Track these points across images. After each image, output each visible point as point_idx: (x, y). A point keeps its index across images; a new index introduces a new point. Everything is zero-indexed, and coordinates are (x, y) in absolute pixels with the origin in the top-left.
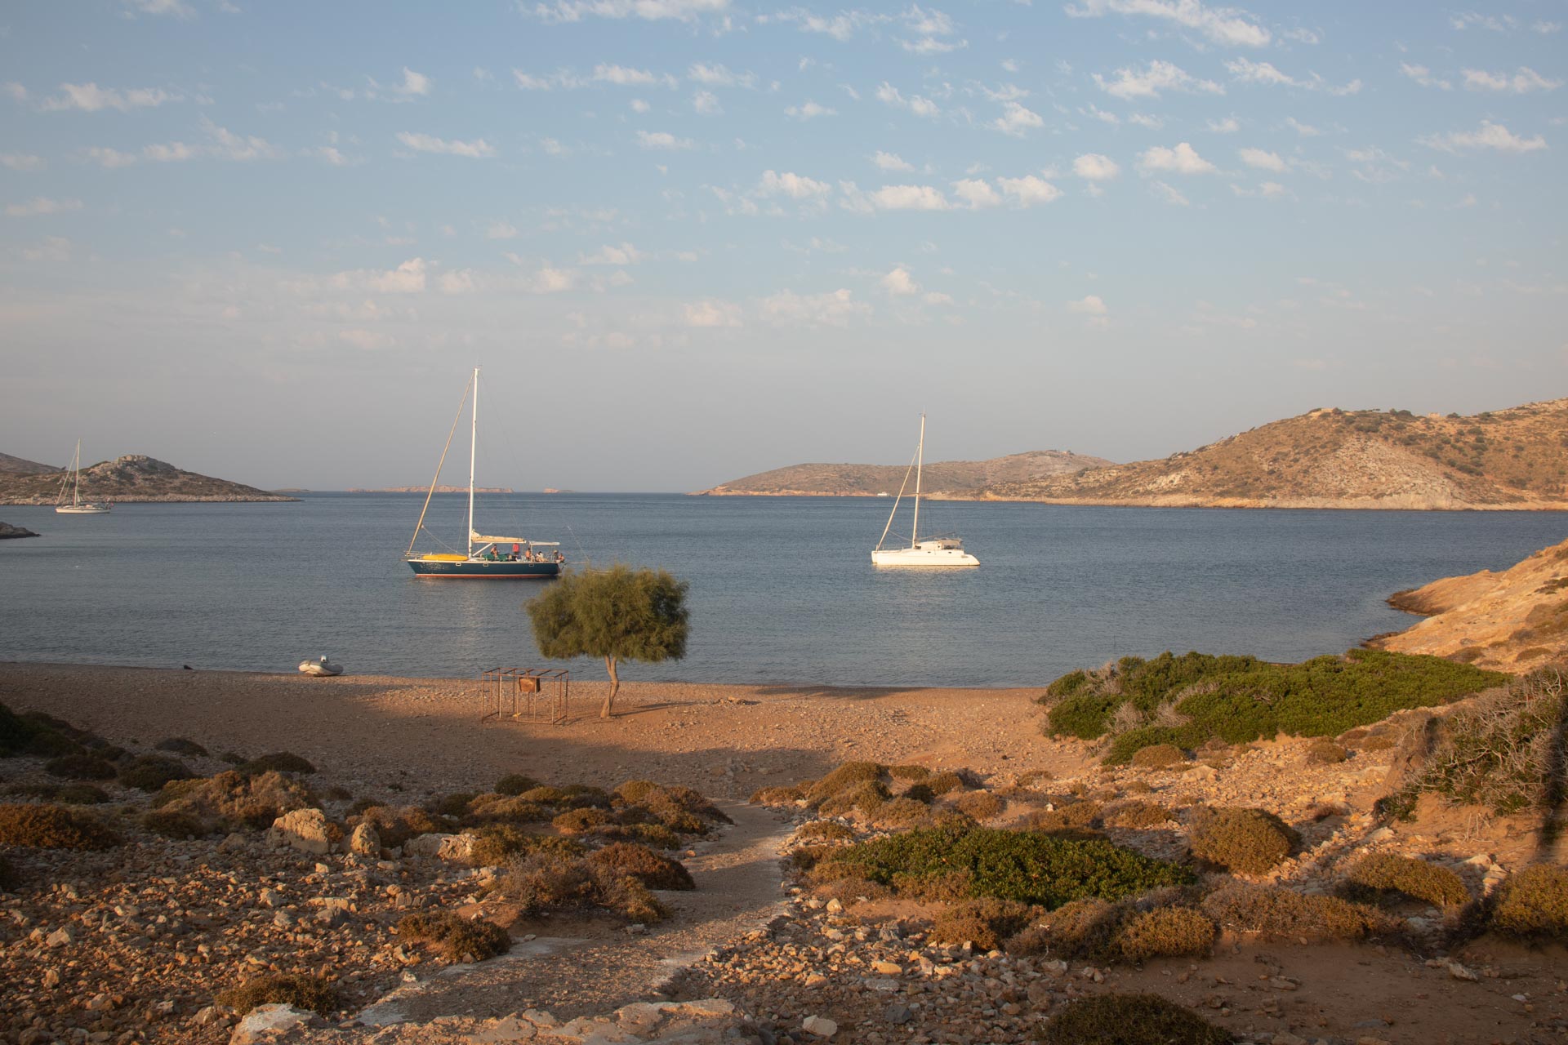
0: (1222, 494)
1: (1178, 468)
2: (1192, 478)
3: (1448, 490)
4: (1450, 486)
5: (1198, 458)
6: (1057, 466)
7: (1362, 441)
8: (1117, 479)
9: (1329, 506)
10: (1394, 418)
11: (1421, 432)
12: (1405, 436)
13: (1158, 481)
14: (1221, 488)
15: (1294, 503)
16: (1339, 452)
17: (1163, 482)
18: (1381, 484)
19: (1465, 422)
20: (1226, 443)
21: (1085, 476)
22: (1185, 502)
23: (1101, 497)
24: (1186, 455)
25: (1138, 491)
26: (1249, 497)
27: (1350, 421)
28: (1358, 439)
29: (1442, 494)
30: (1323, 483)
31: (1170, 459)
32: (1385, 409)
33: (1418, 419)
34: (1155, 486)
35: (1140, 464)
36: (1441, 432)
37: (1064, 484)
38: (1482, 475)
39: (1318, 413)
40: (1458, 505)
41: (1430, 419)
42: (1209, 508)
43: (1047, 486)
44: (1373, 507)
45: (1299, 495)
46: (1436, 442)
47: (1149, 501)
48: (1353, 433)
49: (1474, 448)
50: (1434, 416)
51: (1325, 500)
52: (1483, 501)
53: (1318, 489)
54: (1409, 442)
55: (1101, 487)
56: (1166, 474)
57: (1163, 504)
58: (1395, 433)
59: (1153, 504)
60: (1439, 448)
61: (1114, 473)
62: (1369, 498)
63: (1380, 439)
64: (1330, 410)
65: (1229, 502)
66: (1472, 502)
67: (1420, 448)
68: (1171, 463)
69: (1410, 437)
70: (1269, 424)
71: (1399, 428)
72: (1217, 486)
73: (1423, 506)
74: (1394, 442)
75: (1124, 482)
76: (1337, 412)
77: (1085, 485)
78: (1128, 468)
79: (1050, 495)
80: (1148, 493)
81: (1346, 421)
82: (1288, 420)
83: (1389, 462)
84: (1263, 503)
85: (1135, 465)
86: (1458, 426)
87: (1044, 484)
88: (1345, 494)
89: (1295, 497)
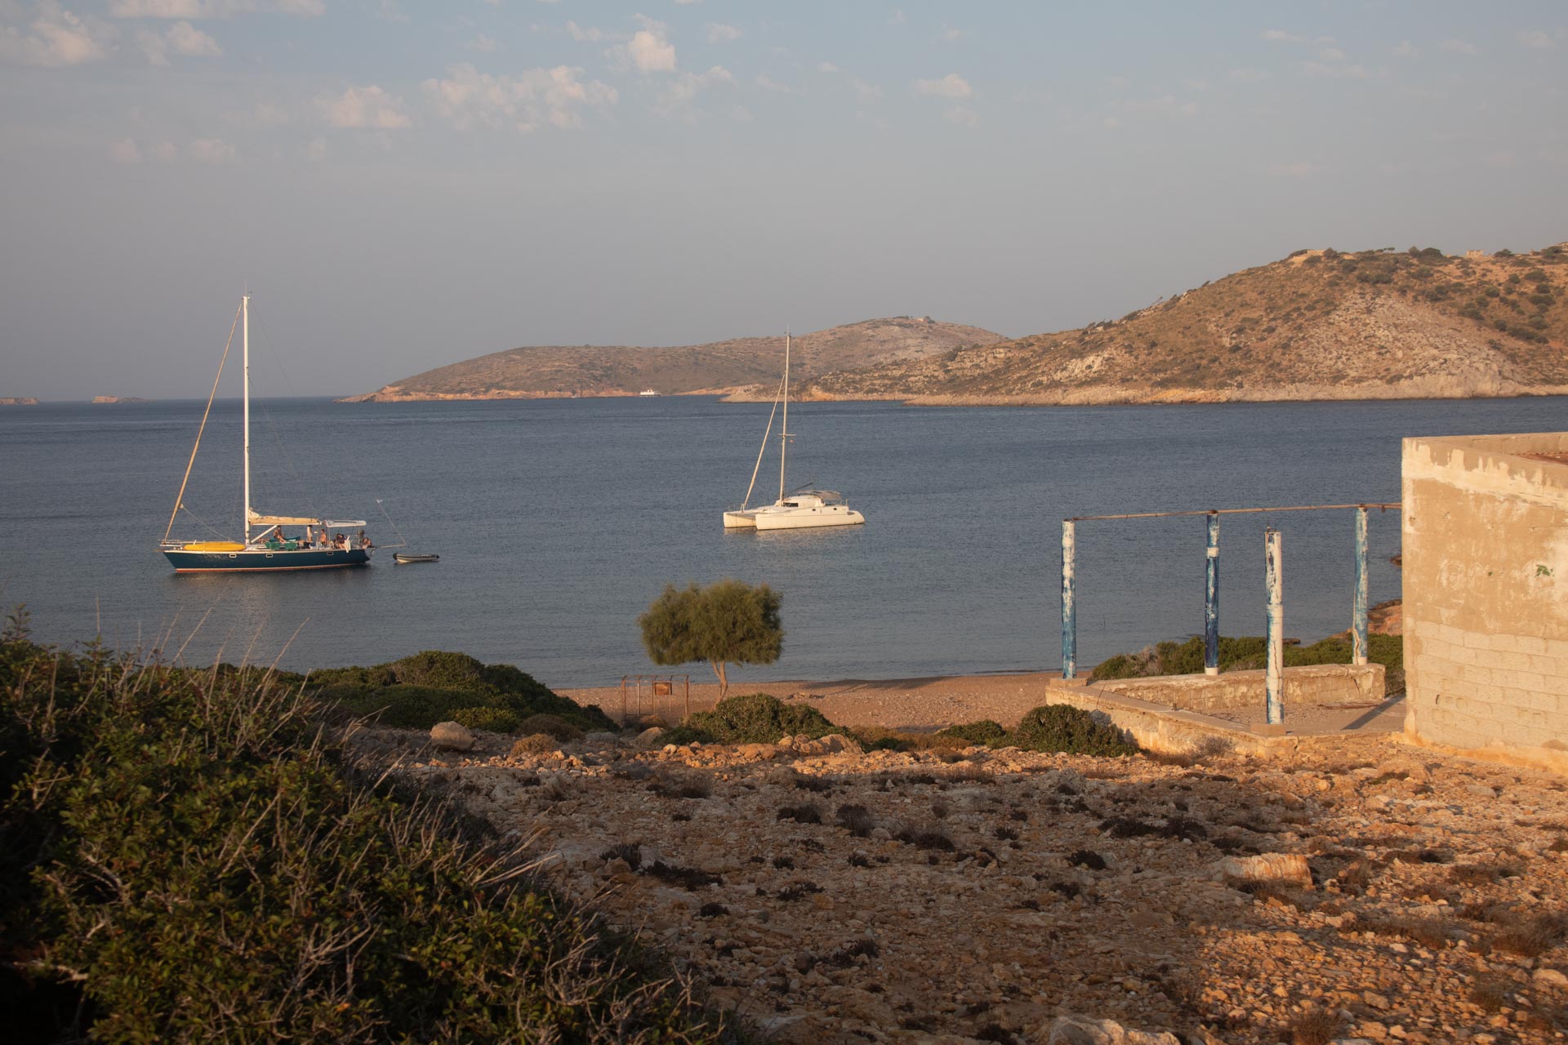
0: (1164, 384)
1: (1098, 346)
2: (1119, 360)
3: (1495, 367)
4: (1497, 362)
5: (1126, 330)
6: (909, 342)
7: (1368, 297)
8: (1008, 362)
9: (1320, 396)
10: (1415, 261)
11: (1455, 281)
12: (1431, 287)
13: (1070, 367)
14: (1162, 375)
15: (1269, 394)
16: (1334, 317)
17: (1077, 367)
18: (1396, 360)
19: (1522, 262)
20: (1167, 307)
21: (958, 359)
22: (1110, 397)
23: (986, 393)
24: (1108, 325)
25: (1040, 383)
26: (1203, 387)
27: (1349, 267)
28: (1362, 295)
29: (1485, 374)
30: (1310, 363)
31: (1085, 333)
32: (1402, 248)
33: (1450, 260)
34: (1066, 374)
35: (1039, 339)
36: (1486, 279)
37: (927, 372)
38: (1546, 342)
39: (1303, 258)
40: (1510, 388)
41: (1469, 260)
42: (1144, 404)
43: (902, 377)
44: (1384, 396)
45: (1277, 382)
46: (1478, 294)
47: (1057, 396)
48: (1354, 285)
49: (1535, 301)
50: (1475, 256)
51: (1314, 388)
52: (1547, 381)
53: (1303, 372)
54: (1437, 296)
55: (985, 377)
56: (1082, 356)
57: (1077, 402)
58: (1417, 285)
59: (1063, 402)
60: (1483, 303)
61: (1001, 354)
62: (1378, 382)
63: (1395, 294)
64: (1320, 253)
65: (1174, 395)
66: (1530, 384)
67: (1453, 305)
68: (1087, 338)
69: (1440, 289)
70: (1230, 276)
71: (1423, 276)
72: (1156, 371)
73: (1458, 392)
74: (1415, 299)
75: (1019, 369)
76: (1331, 254)
77: (959, 373)
78: (1021, 346)
79: (908, 390)
80: (1055, 384)
81: (1345, 267)
82: (1258, 269)
83: (1407, 328)
84: (1225, 395)
85: (1031, 341)
86: (1511, 270)
87: (897, 373)
88: (1344, 377)
89: (1270, 385)
